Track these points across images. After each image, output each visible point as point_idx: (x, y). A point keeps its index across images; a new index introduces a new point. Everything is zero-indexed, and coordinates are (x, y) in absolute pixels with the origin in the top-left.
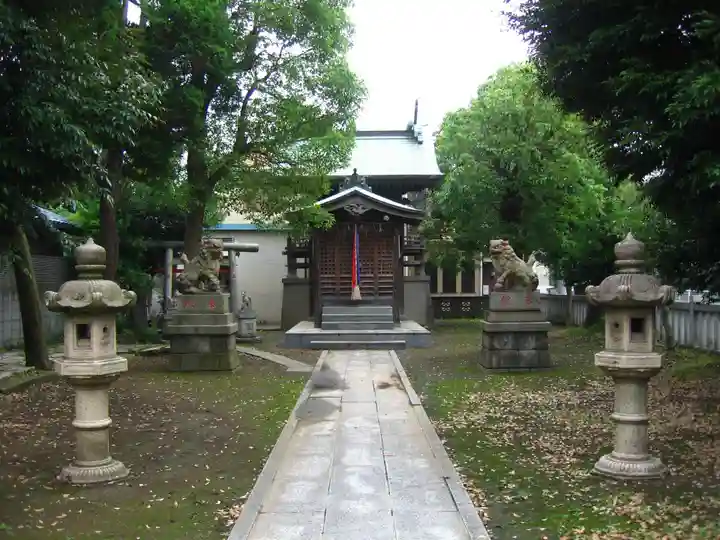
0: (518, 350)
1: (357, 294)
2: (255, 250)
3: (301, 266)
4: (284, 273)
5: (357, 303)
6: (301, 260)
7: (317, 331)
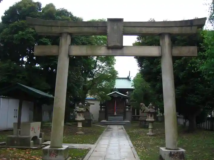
0: (145, 124)
1: (115, 114)
2: (94, 104)
3: (103, 108)
4: (99, 109)
5: (115, 116)
6: (103, 107)
7: (107, 121)
